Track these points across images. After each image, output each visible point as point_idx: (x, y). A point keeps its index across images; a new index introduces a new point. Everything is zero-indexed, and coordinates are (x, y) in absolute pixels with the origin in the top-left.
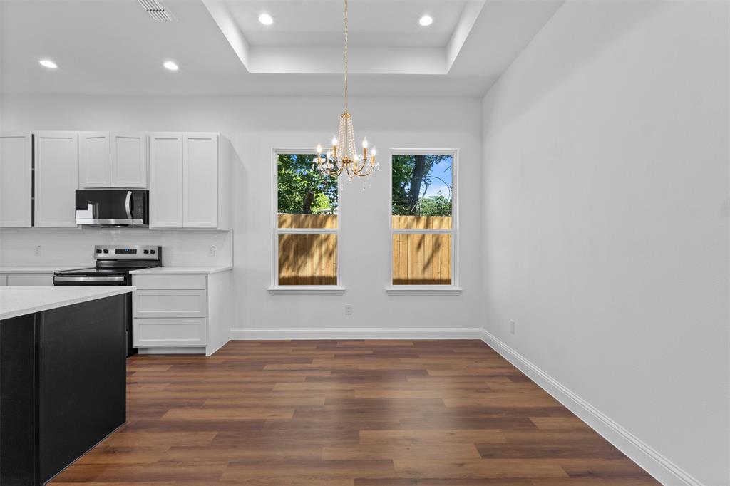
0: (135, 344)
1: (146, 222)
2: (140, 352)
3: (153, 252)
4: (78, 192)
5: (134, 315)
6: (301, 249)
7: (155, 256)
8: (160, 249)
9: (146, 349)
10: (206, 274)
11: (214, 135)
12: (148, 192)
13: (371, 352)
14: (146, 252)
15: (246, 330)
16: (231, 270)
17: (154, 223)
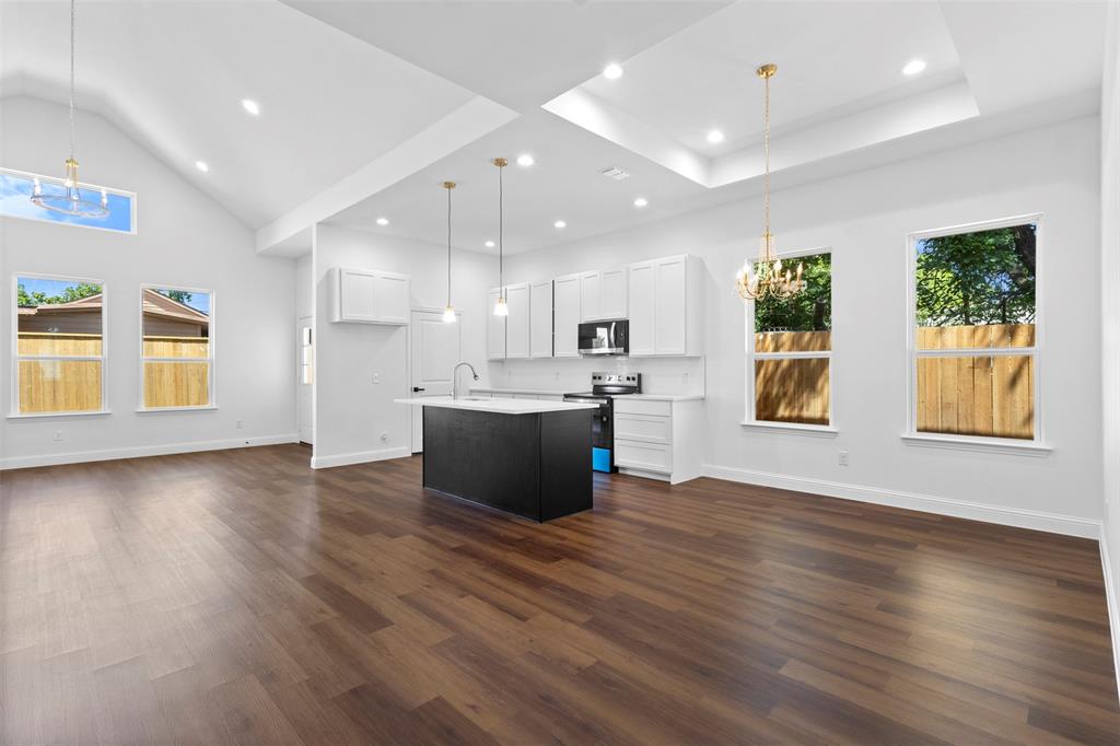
0: (616, 463)
1: (627, 350)
2: (620, 471)
3: (634, 379)
4: (580, 326)
5: (615, 436)
6: (807, 378)
7: (635, 383)
8: (639, 376)
9: (624, 468)
10: (671, 401)
11: (681, 257)
12: (628, 321)
13: (860, 514)
14: (628, 379)
15: (719, 467)
16: (703, 399)
17: (633, 351)
